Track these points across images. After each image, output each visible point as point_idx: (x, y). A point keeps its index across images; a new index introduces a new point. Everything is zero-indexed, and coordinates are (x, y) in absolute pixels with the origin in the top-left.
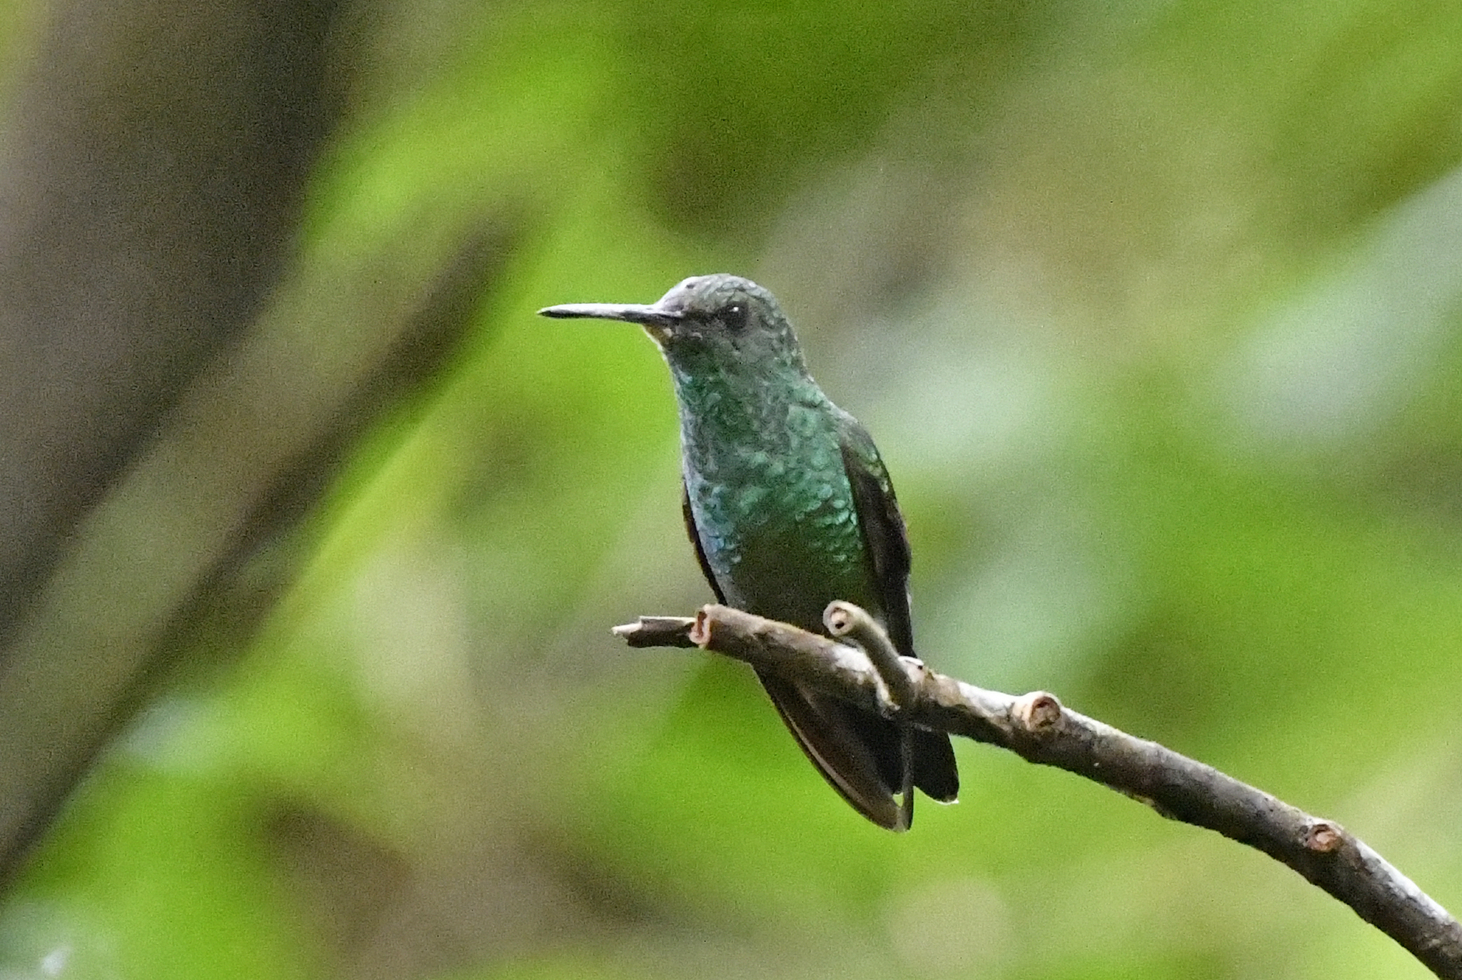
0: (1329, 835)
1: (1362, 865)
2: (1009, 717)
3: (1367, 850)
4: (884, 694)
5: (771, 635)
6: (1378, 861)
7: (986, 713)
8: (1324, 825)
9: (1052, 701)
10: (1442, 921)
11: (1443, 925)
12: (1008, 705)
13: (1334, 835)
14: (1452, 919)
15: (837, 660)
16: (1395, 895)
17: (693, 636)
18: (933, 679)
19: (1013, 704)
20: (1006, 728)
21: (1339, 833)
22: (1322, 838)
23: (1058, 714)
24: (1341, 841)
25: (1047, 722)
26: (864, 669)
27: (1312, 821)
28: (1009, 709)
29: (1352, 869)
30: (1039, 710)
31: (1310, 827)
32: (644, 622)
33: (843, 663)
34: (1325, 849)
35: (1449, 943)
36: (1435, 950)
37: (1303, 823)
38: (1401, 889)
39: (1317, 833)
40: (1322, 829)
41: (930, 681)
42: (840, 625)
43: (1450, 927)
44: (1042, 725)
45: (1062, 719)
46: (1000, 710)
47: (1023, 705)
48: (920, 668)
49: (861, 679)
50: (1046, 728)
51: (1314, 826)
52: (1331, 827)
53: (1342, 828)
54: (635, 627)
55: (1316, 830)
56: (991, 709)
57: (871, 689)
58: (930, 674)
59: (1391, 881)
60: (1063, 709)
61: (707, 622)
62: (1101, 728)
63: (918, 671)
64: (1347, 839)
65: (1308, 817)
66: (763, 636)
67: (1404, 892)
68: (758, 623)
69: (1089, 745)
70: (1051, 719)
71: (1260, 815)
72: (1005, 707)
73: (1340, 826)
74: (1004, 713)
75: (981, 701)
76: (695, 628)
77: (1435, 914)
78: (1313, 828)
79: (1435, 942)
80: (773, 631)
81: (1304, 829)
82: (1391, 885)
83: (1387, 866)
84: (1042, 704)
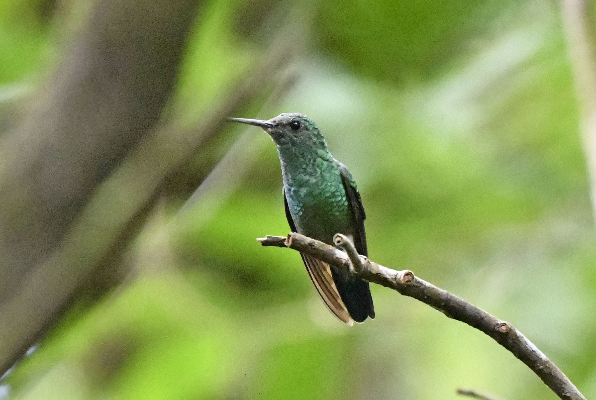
0: (506, 327)
1: (517, 337)
2: (395, 279)
3: (519, 333)
4: (352, 267)
5: (313, 244)
6: (523, 337)
7: (388, 277)
8: (505, 323)
9: (411, 273)
10: (544, 360)
11: (544, 361)
12: (396, 274)
13: (508, 327)
14: (548, 359)
15: (336, 255)
16: (528, 349)
17: (286, 243)
18: (369, 263)
19: (397, 274)
20: (394, 282)
21: (509, 326)
22: (504, 328)
23: (413, 278)
24: (510, 329)
25: (409, 281)
26: (345, 258)
27: (500, 321)
28: (396, 276)
29: (513, 339)
30: (406, 276)
31: (500, 324)
32: (268, 237)
33: (338, 256)
34: (504, 331)
35: (546, 367)
36: (542, 369)
37: (497, 322)
38: (530, 348)
39: (502, 326)
40: (504, 324)
41: (368, 263)
42: (339, 242)
43: (547, 362)
44: (408, 281)
45: (415, 280)
46: (392, 276)
47: (401, 274)
48: (365, 259)
49: (344, 262)
50: (408, 283)
51: (501, 323)
52: (507, 324)
53: (511, 325)
54: (265, 239)
55: (502, 325)
56: (389, 275)
57: (347, 266)
58: (368, 261)
59: (527, 345)
60: (415, 277)
61: (291, 238)
62: (428, 284)
63: (365, 260)
64: (512, 329)
65: (499, 320)
66: (311, 245)
67: (531, 348)
68: (309, 240)
69: (423, 290)
70: (411, 280)
71: (482, 318)
72: (394, 275)
73: (510, 324)
74: (394, 277)
75: (386, 272)
76: (287, 240)
77: (541, 357)
78: (501, 324)
79: (541, 367)
80: (314, 243)
81: (498, 324)
82: (527, 346)
83: (525, 339)
84: (408, 274)
